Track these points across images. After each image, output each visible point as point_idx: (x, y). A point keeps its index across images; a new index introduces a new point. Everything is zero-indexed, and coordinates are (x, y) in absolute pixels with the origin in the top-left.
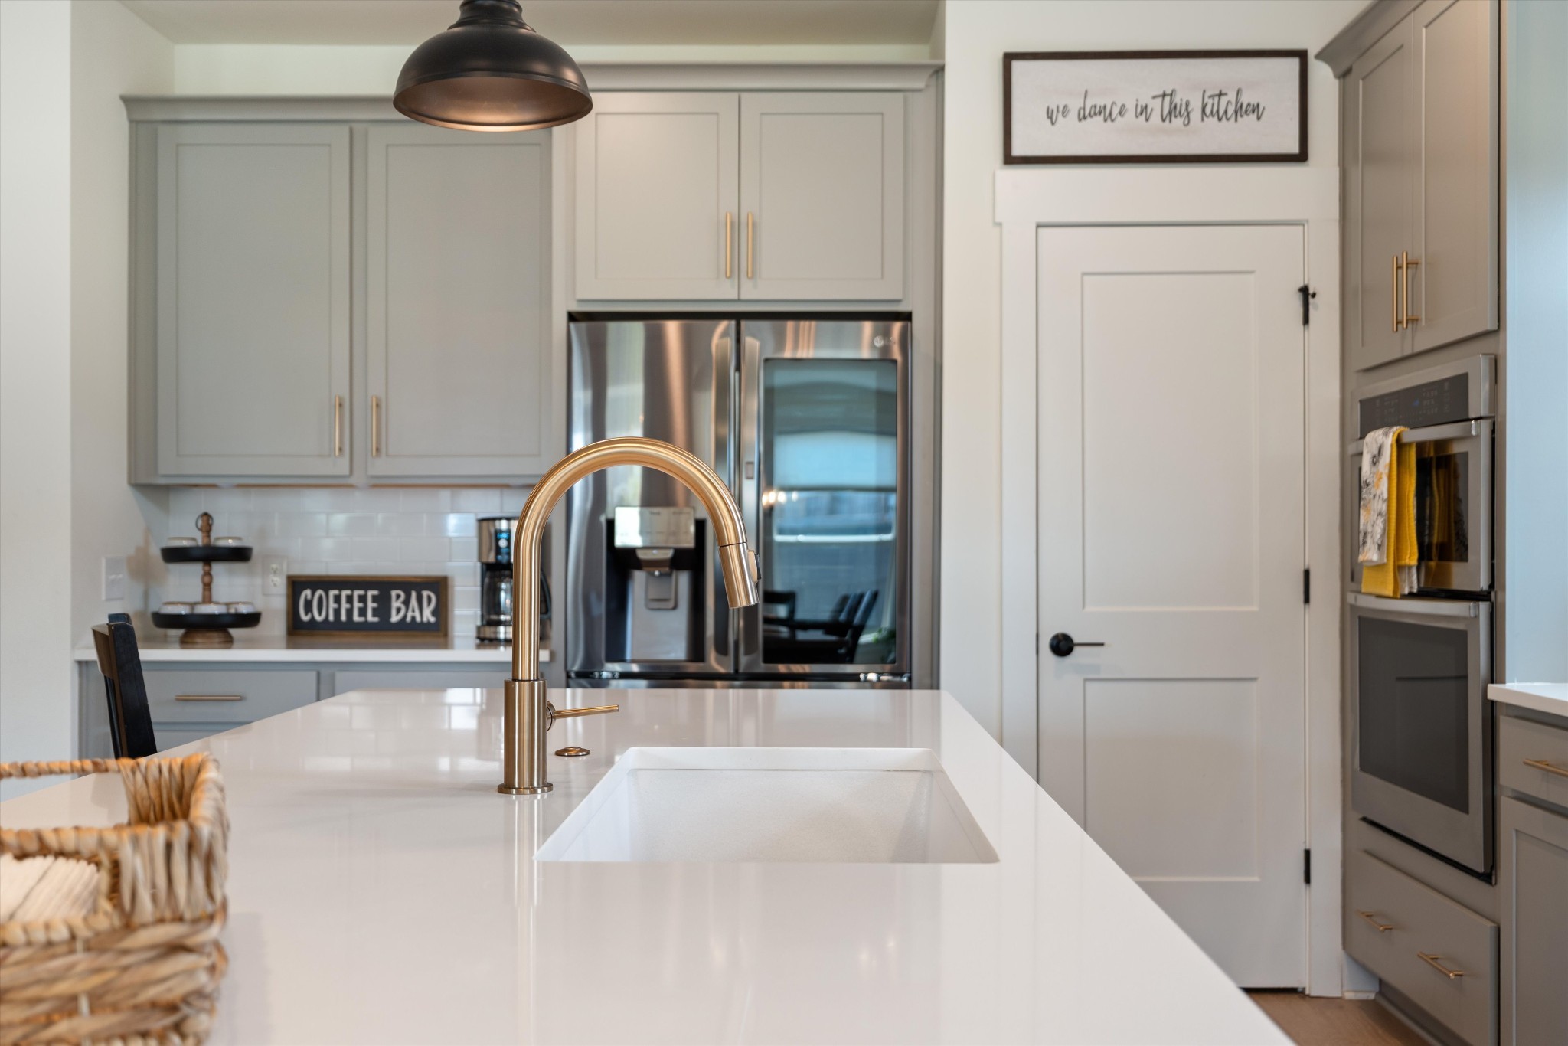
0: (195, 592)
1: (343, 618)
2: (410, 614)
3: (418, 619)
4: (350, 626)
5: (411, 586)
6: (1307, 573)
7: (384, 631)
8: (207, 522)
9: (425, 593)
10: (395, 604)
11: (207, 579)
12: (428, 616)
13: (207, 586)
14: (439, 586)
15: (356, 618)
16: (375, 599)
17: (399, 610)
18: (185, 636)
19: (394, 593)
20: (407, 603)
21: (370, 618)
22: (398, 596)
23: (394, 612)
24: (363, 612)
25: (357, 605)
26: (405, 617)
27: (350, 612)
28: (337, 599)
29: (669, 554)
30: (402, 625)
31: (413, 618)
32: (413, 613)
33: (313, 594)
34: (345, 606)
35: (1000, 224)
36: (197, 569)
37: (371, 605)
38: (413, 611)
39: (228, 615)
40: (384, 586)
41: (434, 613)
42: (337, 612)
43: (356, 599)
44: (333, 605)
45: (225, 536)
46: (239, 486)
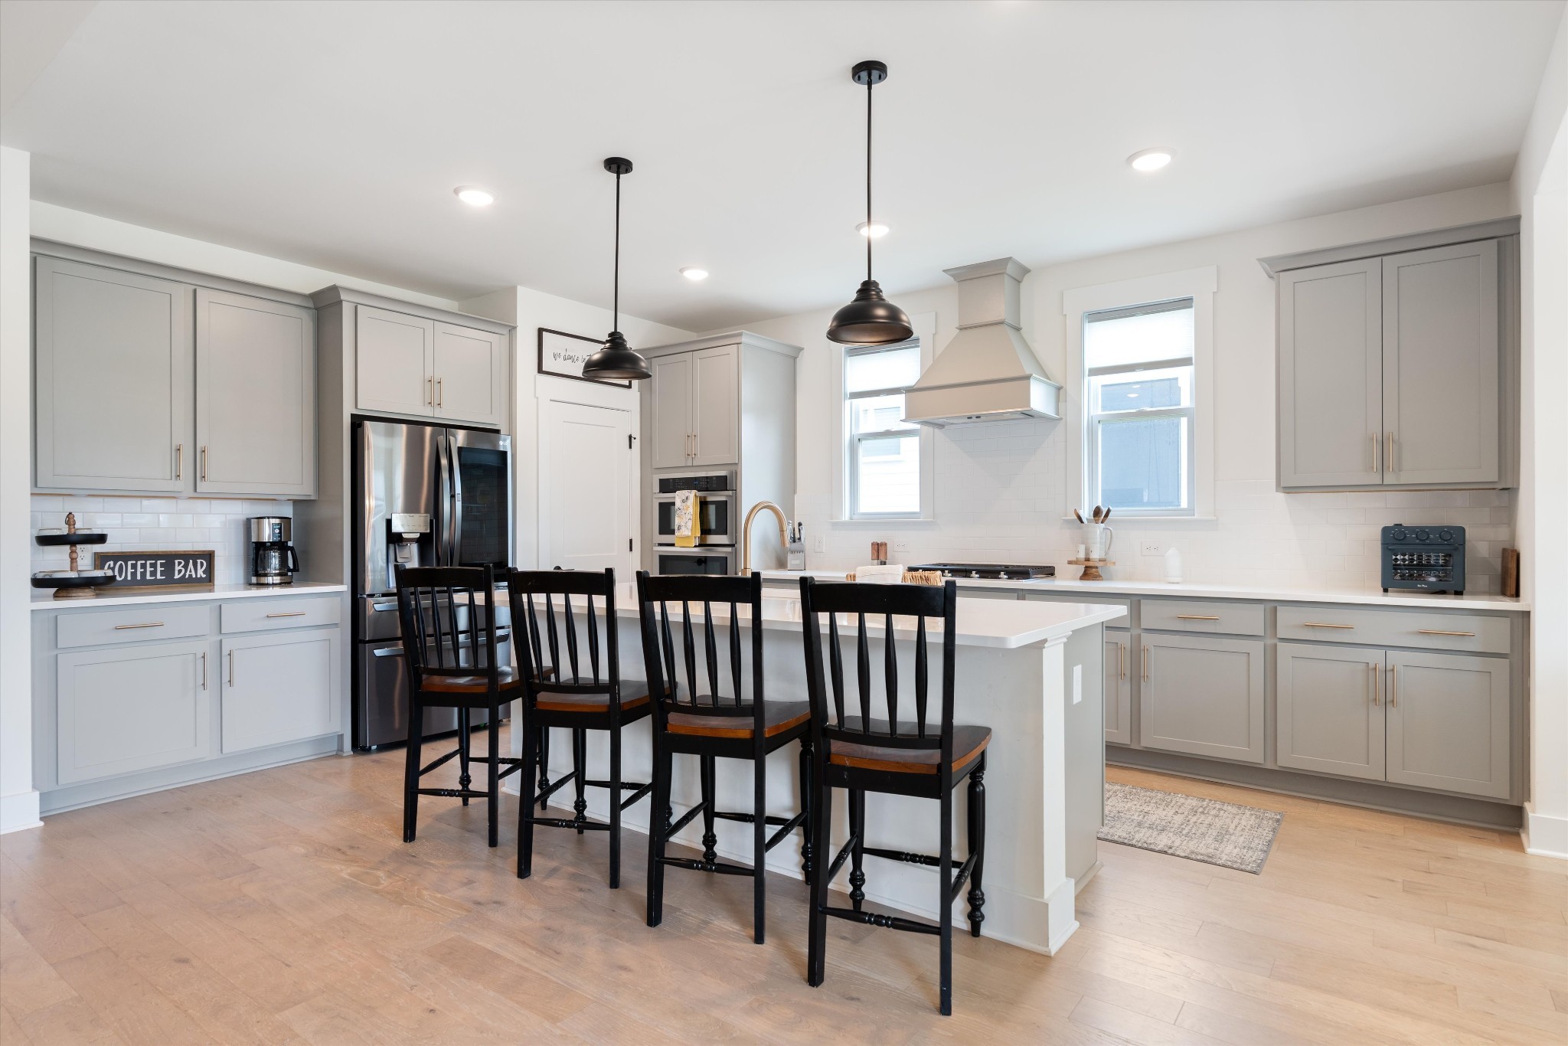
0: (66, 564)
1: (139, 578)
2: (188, 573)
3: (194, 576)
4: (144, 582)
5: (188, 557)
6: (631, 541)
7: (169, 582)
8: (70, 519)
9: (199, 561)
10: (177, 568)
11: (74, 555)
12: (201, 573)
13: (73, 560)
14: (209, 557)
15: (148, 577)
16: (162, 565)
17: (180, 571)
18: (56, 592)
19: (176, 561)
20: (186, 567)
21: (159, 577)
22: (180, 563)
23: (176, 572)
24: (153, 573)
25: (149, 569)
26: (185, 574)
27: (143, 574)
28: (134, 566)
29: (418, 535)
30: (183, 581)
31: (190, 576)
32: (191, 571)
33: (115, 564)
34: (139, 570)
35: (537, 398)
36: (67, 548)
37: (159, 569)
38: (190, 571)
39: (79, 578)
40: (169, 558)
41: (204, 572)
42: (134, 574)
43: (148, 565)
44: (130, 570)
45: (82, 526)
46: (89, 495)
